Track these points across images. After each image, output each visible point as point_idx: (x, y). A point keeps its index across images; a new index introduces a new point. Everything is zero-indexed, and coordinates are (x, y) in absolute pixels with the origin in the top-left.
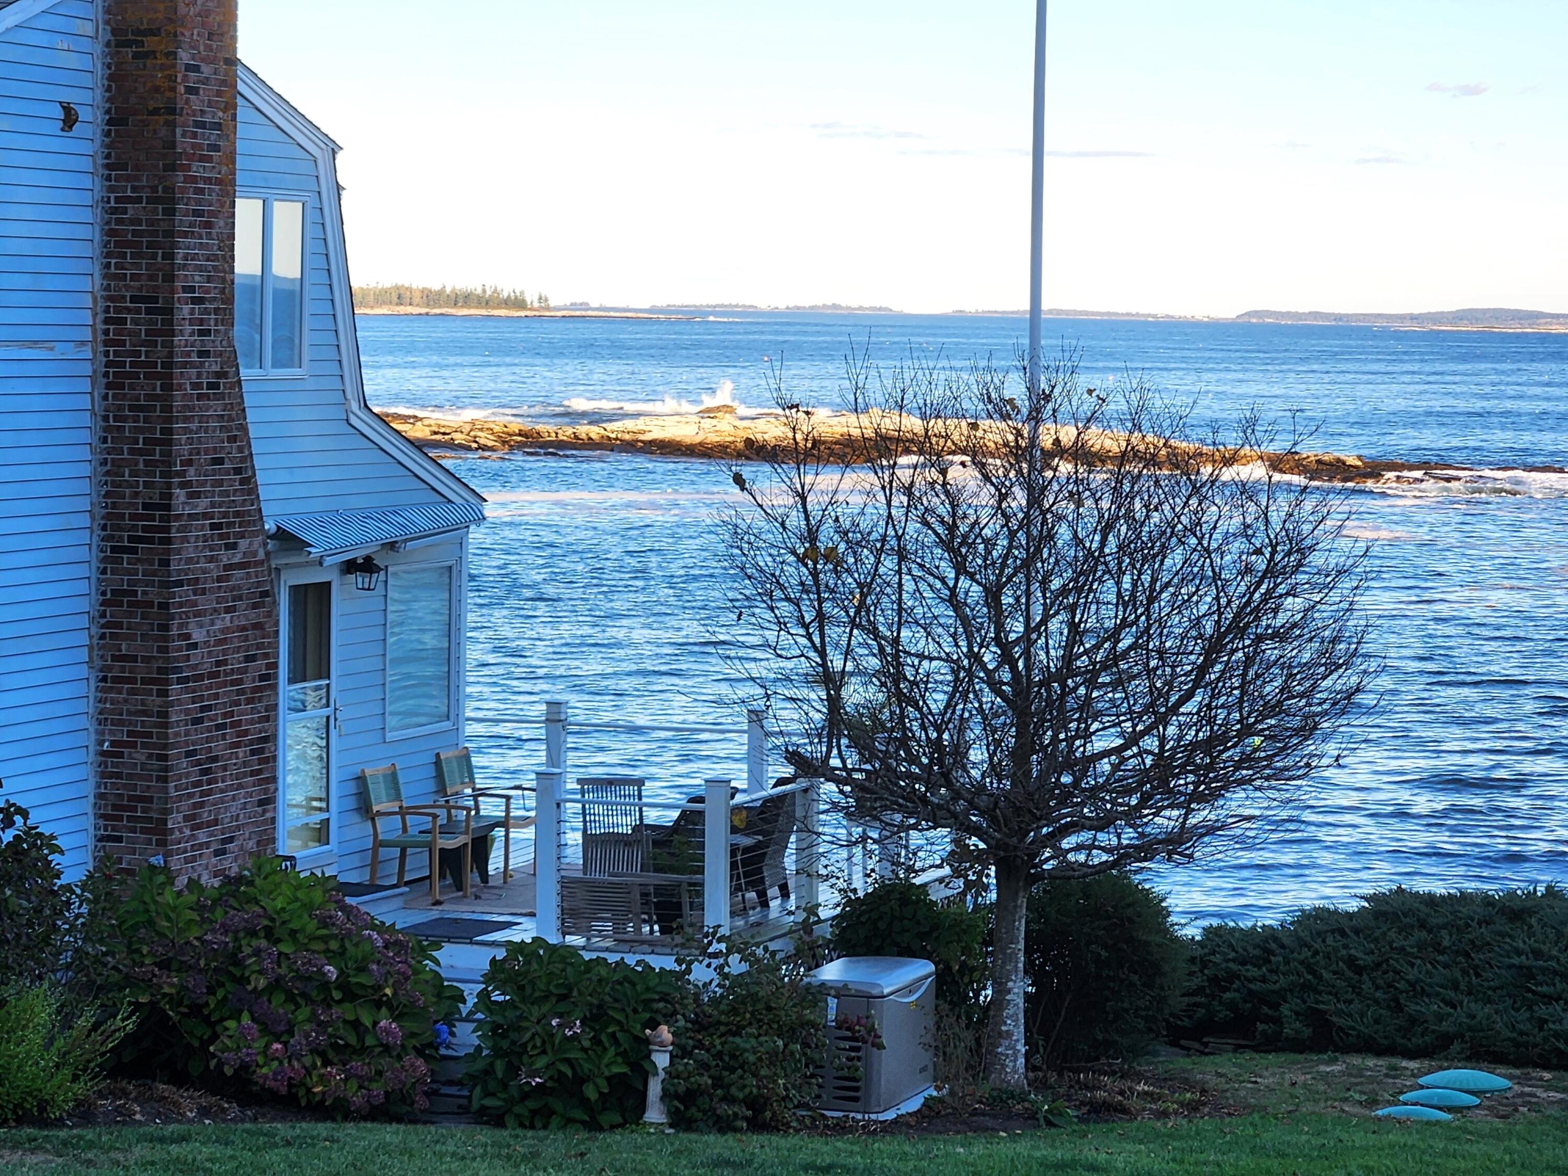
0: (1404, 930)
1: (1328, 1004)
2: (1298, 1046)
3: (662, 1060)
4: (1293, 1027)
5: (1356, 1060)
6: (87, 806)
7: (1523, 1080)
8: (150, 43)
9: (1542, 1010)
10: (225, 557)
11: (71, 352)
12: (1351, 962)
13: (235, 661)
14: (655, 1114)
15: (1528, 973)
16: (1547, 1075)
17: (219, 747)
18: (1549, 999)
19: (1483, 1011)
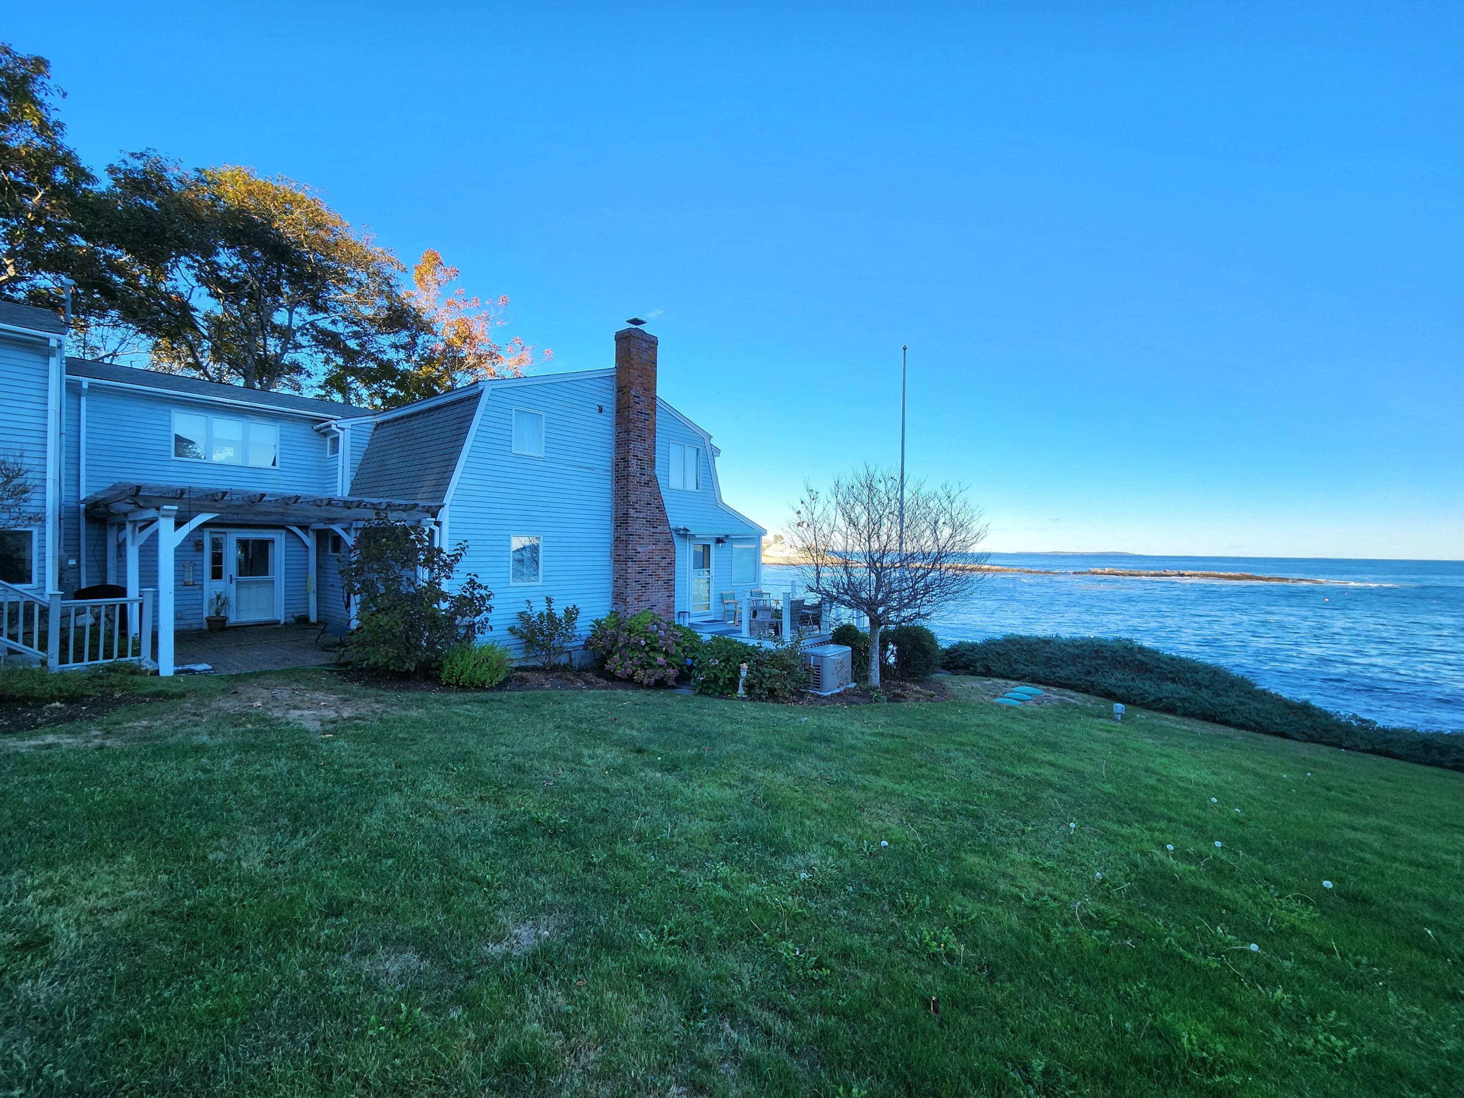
0: (1013, 645)
1: (990, 664)
2: (981, 674)
3: (744, 674)
4: (980, 669)
5: (996, 680)
6: (610, 595)
7: (1047, 690)
8: (625, 390)
9: (1054, 669)
10: (653, 530)
11: (602, 472)
12: (997, 653)
13: (657, 558)
14: (741, 691)
15: (1050, 659)
16: (1055, 689)
17: (649, 580)
18: (1056, 666)
19: (1035, 668)
